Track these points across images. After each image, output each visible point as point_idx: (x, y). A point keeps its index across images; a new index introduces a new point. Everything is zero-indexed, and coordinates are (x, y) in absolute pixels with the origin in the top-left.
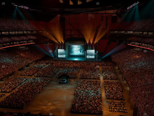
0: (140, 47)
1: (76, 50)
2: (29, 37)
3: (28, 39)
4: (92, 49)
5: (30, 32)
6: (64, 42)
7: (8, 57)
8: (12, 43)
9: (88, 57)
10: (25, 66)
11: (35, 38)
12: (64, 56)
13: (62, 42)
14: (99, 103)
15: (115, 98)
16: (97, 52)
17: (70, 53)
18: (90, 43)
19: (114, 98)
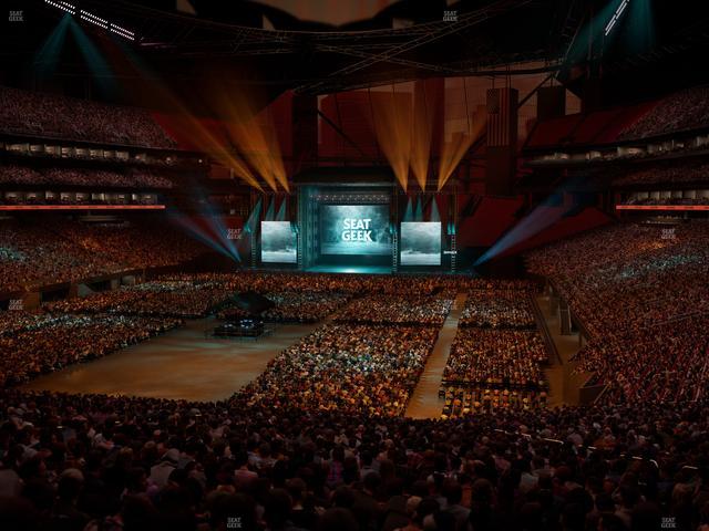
0: (677, 208)
1: (354, 229)
2: (140, 178)
3: (131, 184)
4: (427, 219)
5: (144, 155)
6: (290, 187)
7: (13, 244)
8: (49, 195)
9: (406, 256)
10: (80, 282)
11: (170, 185)
12: (290, 255)
13: (280, 188)
14: (388, 392)
15: (495, 380)
16: (452, 231)
17: (323, 245)
18: (419, 187)
19: (490, 380)
